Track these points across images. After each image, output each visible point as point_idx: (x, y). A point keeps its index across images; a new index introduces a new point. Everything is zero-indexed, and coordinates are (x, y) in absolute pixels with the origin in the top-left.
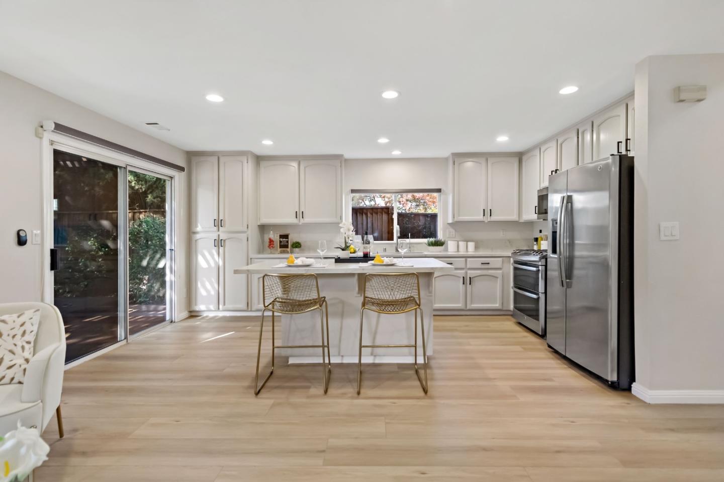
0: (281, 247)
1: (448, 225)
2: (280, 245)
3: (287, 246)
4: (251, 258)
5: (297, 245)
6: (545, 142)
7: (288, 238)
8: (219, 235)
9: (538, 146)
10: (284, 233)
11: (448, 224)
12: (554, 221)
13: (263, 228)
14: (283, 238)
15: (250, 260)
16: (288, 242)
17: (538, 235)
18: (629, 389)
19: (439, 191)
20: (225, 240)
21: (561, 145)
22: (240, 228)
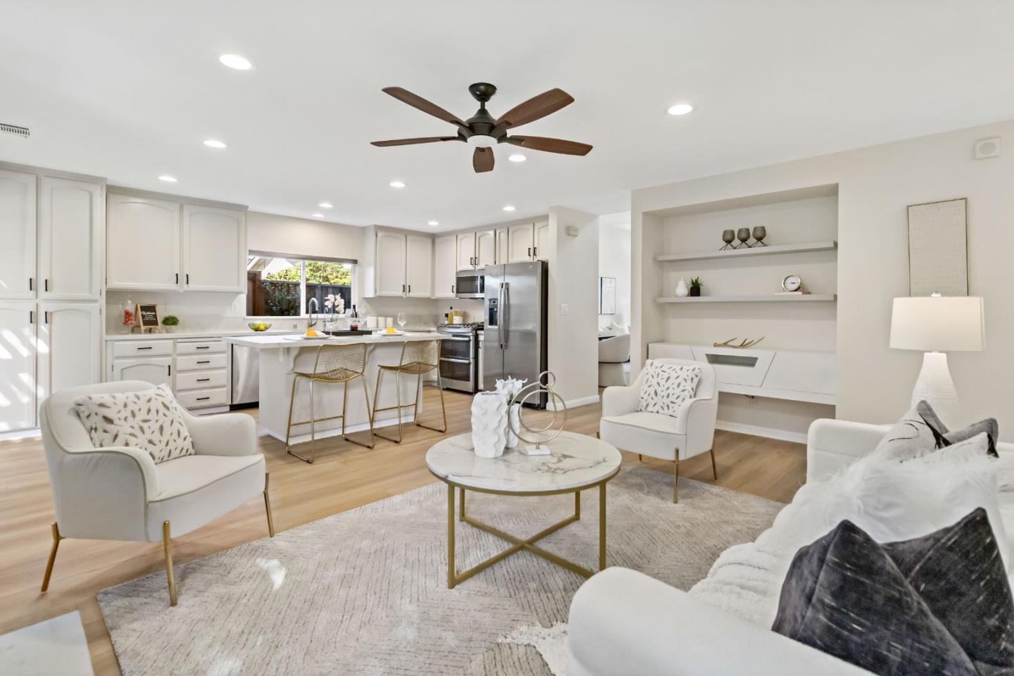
0: (145, 323)
1: (364, 301)
2: (143, 321)
3: (155, 323)
4: (106, 341)
5: (171, 321)
6: (464, 231)
7: (155, 311)
8: (37, 305)
9: (455, 233)
10: (148, 302)
11: (365, 298)
12: (494, 301)
13: (113, 295)
14: (146, 311)
15: (104, 343)
16: (155, 316)
17: (448, 311)
18: (545, 408)
19: (355, 262)
20: (51, 313)
21: (479, 239)
22: (87, 295)
